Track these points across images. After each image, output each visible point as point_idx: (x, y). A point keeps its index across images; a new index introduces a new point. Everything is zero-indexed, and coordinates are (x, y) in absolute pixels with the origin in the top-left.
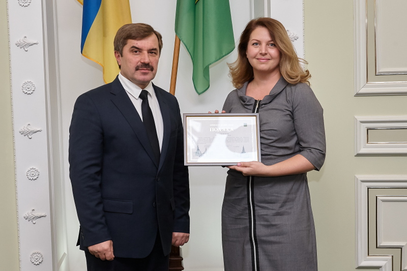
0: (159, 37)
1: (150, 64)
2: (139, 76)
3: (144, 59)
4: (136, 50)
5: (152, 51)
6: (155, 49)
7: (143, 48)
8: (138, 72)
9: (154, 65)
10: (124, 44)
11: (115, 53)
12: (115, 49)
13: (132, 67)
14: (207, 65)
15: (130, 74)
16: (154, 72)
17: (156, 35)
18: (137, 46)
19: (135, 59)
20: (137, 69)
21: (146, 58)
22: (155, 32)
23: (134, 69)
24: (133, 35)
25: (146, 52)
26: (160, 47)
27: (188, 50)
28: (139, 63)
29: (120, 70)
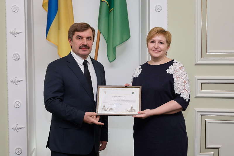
1: (88, 45)
2: (81, 52)
3: (84, 42)
4: (80, 37)
5: (88, 38)
6: (91, 37)
7: (84, 37)
8: (81, 50)
9: (90, 46)
10: (73, 34)
11: (69, 39)
12: (69, 37)
14: (114, 46)
15: (76, 51)
16: (90, 49)
17: (92, 29)
18: (80, 35)
19: (79, 43)
20: (80, 48)
21: (85, 42)
23: (78, 48)
24: (78, 29)
25: (85, 39)
26: (94, 36)
27: (105, 38)
28: (81, 45)
29: (71, 49)
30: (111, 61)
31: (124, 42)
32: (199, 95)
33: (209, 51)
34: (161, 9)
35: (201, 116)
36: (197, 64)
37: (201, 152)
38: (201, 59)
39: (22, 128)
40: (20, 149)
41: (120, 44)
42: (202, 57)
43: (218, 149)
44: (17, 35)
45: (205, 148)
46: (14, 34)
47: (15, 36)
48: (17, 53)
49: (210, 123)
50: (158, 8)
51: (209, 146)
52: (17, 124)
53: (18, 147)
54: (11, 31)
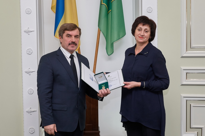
0: (80, 30)
1: (75, 42)
2: (70, 48)
3: (73, 40)
4: (69, 35)
5: (76, 36)
6: (78, 36)
7: (72, 35)
8: (70, 46)
9: (77, 43)
11: (59, 36)
12: (59, 35)
13: (67, 43)
15: (66, 47)
16: (77, 46)
17: (78, 29)
18: (69, 34)
19: (69, 40)
20: (69, 44)
21: (73, 39)
22: (78, 28)
23: (68, 44)
24: (68, 28)
25: (73, 37)
26: (80, 35)
27: (104, 35)
28: (70, 42)
29: (61, 45)
30: (109, 54)
31: (120, 38)
32: (184, 83)
33: (193, 45)
34: (152, 10)
35: (187, 101)
36: (182, 57)
37: (186, 131)
38: (187, 52)
39: (35, 111)
40: (33, 129)
41: (117, 40)
42: (187, 51)
43: (201, 128)
44: (30, 33)
45: (190, 128)
46: (28, 32)
47: (29, 34)
48: (30, 48)
49: (194, 106)
50: (150, 9)
51: (193, 126)
52: (30, 108)
53: (32, 127)
54: (25, 29)
